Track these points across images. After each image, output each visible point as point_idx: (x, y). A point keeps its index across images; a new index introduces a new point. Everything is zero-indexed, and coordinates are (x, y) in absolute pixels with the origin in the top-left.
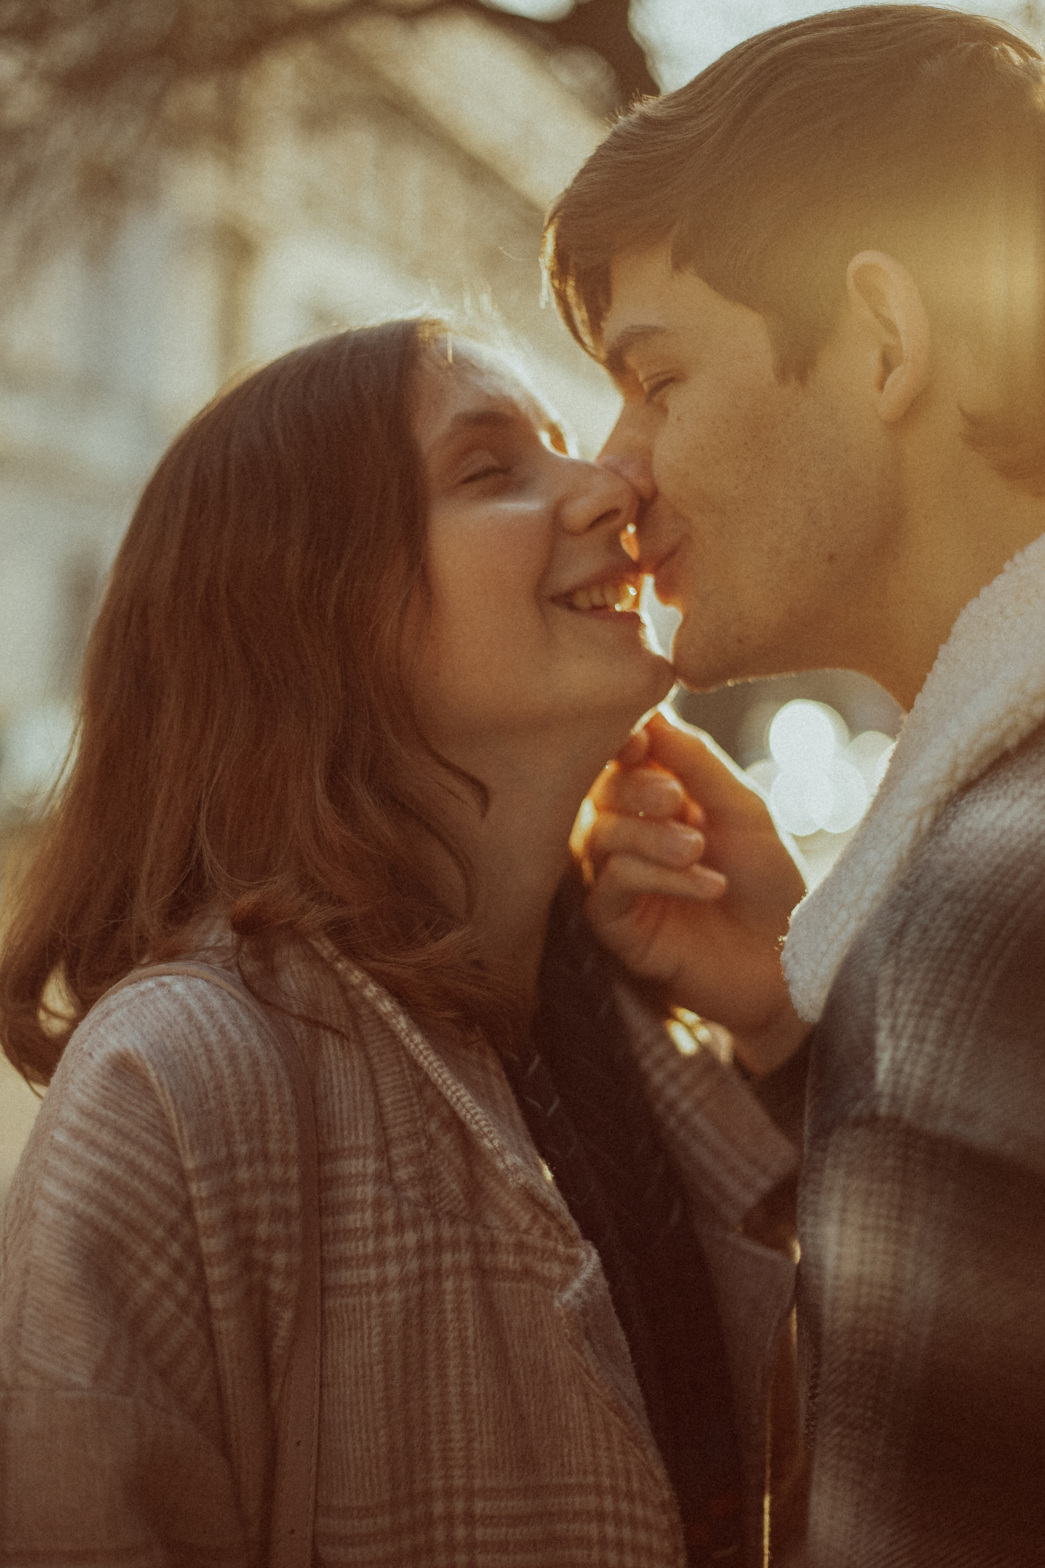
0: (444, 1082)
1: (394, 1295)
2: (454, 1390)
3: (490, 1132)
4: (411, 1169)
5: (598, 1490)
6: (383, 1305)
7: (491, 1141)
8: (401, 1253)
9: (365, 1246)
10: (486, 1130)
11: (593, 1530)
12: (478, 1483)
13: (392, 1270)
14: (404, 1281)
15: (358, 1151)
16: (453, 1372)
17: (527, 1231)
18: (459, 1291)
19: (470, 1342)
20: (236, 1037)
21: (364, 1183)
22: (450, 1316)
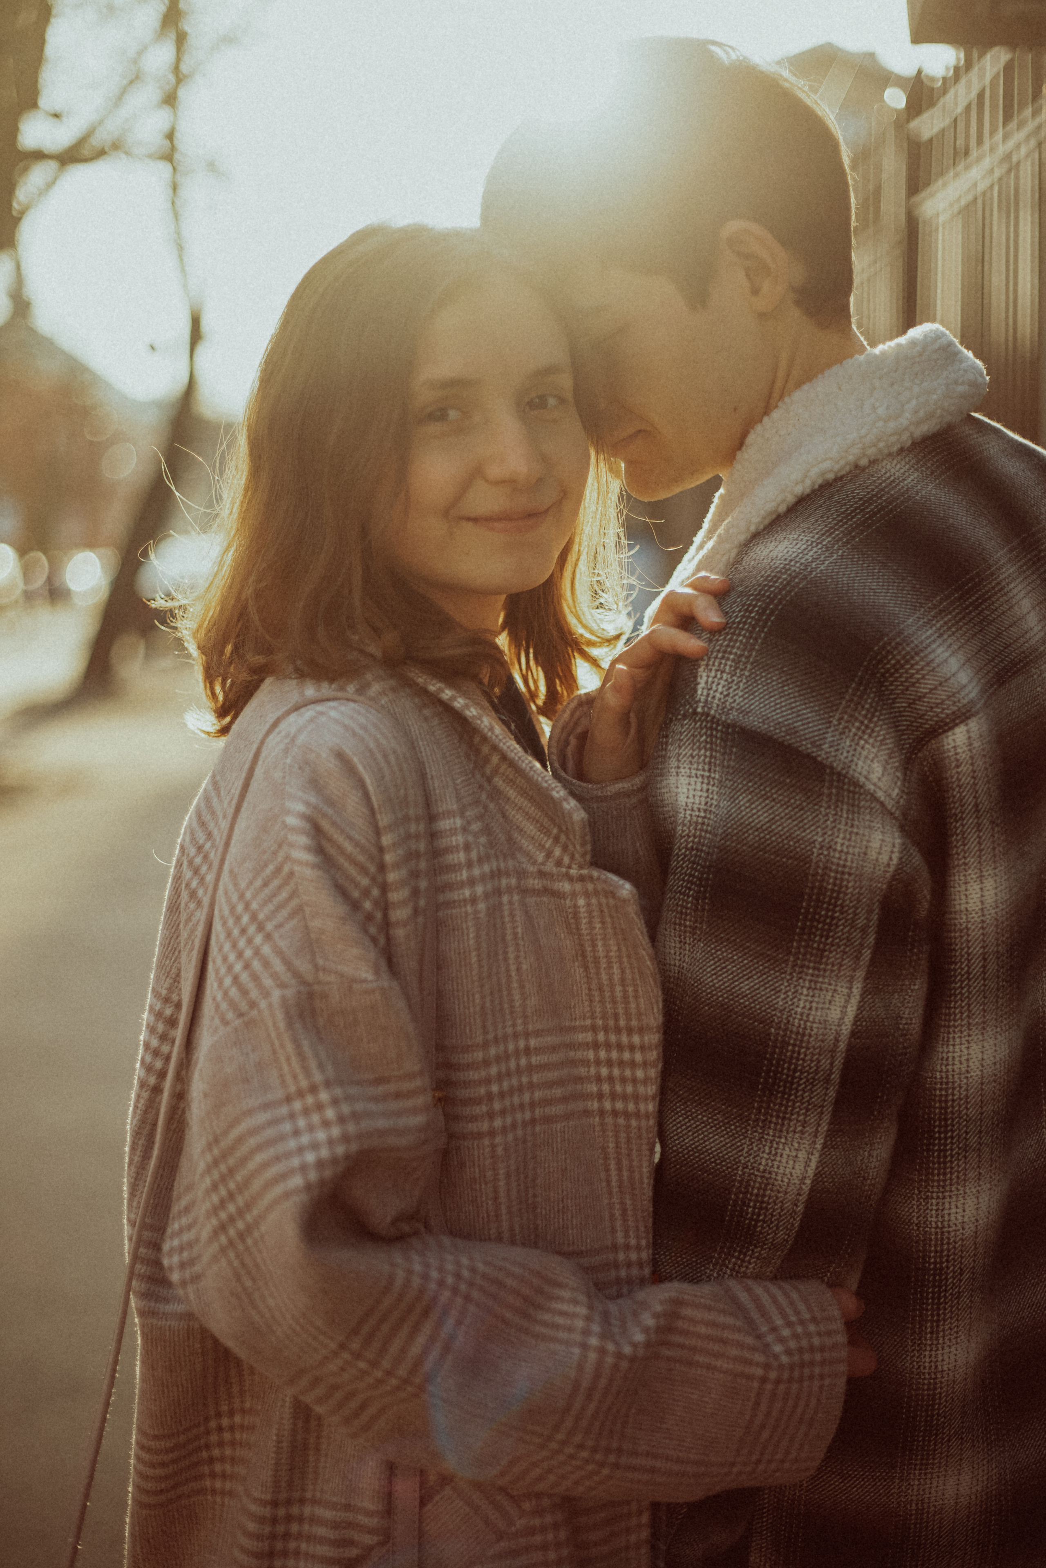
0: (519, 758)
1: (482, 906)
2: (513, 967)
3: (556, 787)
4: (479, 824)
5: (594, 1029)
6: (476, 912)
7: (558, 792)
8: (483, 878)
9: (461, 875)
10: (553, 785)
11: (591, 1055)
12: (530, 1027)
13: (479, 890)
14: (487, 896)
15: (449, 814)
16: (511, 956)
17: (543, 864)
18: (510, 903)
19: (520, 935)
20: (384, 742)
21: (455, 834)
22: (507, 919)
